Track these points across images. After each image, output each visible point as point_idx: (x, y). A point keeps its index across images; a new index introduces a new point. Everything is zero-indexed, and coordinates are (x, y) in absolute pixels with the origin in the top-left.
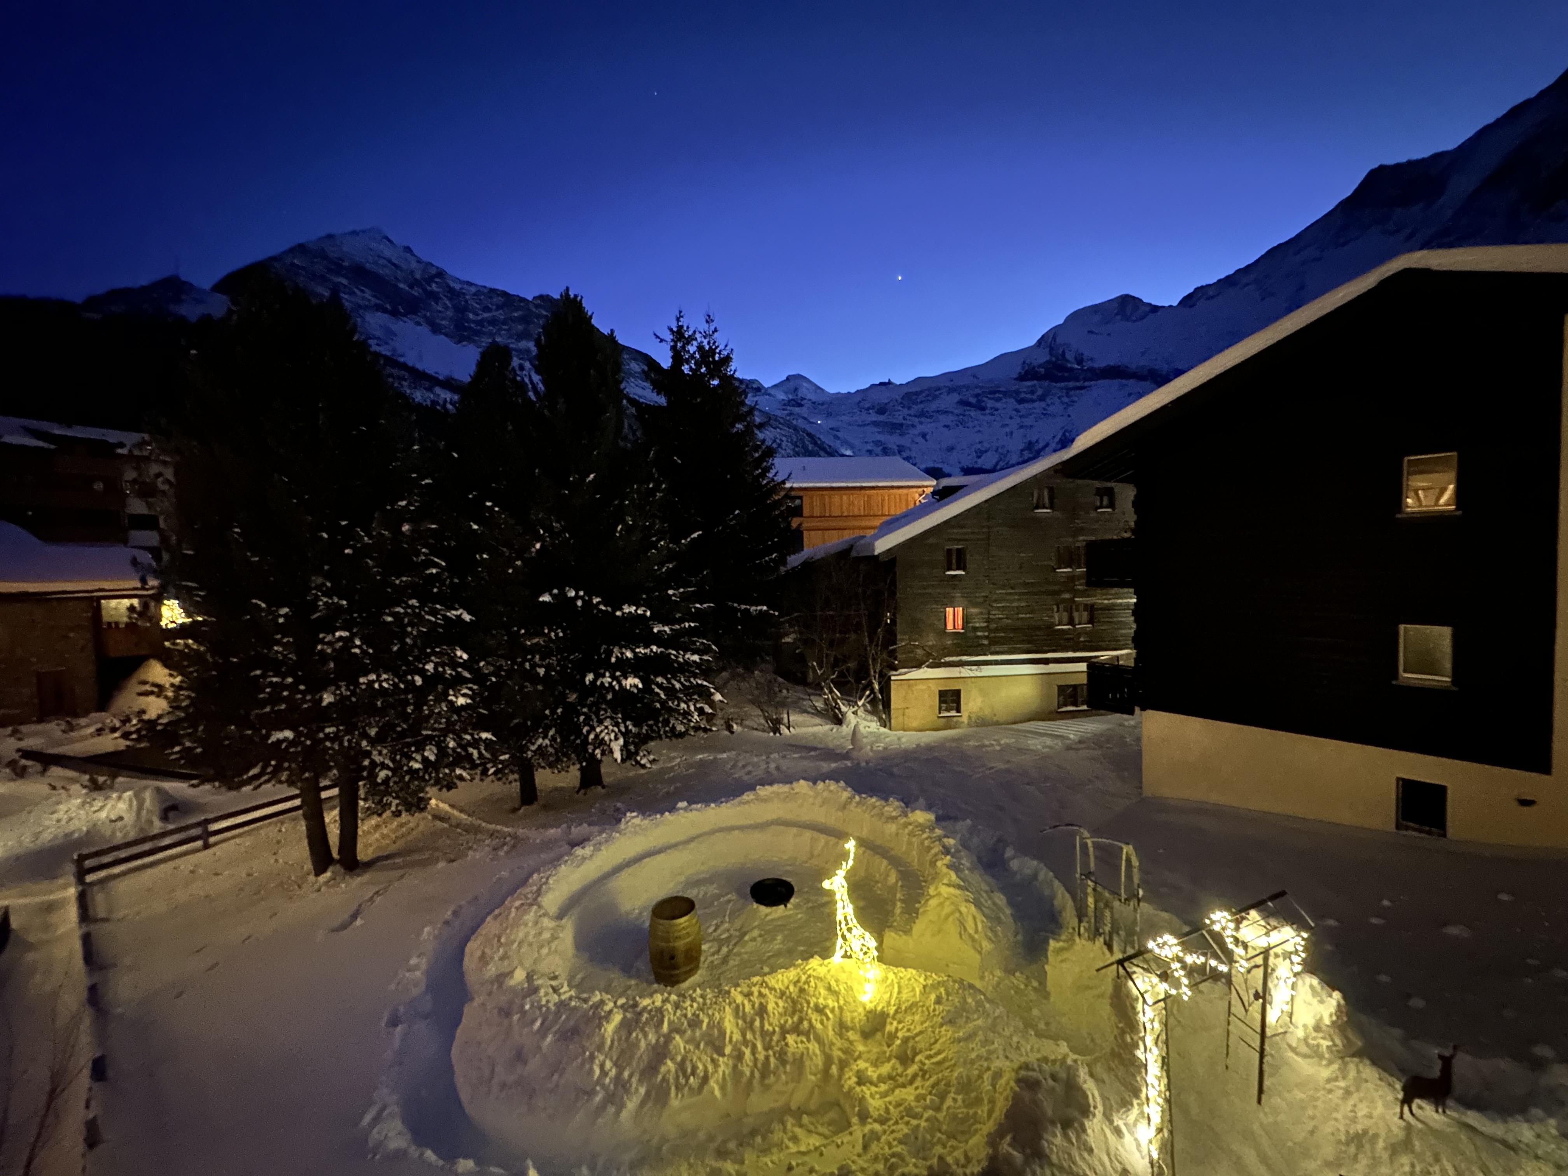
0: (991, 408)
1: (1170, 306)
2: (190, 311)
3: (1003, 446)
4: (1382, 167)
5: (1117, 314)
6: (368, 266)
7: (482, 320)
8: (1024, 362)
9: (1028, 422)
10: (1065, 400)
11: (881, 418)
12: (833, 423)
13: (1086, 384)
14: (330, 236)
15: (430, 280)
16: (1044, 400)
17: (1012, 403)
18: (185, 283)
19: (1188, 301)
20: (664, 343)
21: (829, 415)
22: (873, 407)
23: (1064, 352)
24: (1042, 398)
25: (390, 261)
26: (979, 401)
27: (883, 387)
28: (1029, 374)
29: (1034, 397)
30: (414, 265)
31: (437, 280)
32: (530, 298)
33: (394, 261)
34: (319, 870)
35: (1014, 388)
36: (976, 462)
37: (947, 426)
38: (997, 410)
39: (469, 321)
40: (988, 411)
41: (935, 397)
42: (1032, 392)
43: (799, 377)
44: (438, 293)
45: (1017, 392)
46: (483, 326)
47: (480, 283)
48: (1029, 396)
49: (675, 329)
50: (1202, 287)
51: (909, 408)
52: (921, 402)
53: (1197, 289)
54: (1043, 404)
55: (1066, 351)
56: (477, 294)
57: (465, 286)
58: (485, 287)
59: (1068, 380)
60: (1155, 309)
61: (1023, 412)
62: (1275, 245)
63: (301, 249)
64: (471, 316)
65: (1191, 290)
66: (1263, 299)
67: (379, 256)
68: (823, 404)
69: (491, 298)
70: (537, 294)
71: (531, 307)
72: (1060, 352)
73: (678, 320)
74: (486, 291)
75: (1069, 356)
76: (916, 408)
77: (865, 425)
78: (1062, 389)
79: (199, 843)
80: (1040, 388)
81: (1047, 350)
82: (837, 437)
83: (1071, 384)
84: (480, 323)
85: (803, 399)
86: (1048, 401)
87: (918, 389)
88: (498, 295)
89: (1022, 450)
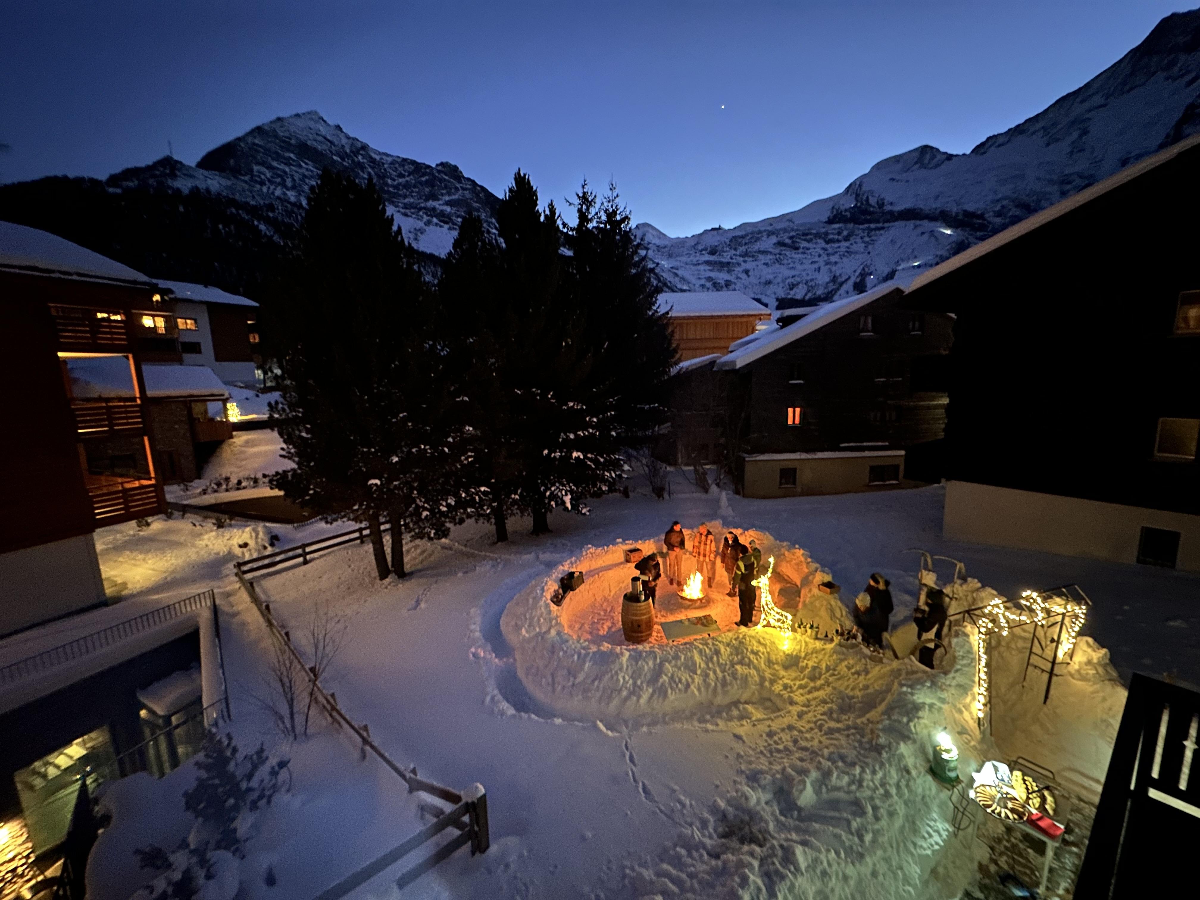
0: (803, 248)
1: (964, 155)
2: (183, 185)
3: (812, 280)
4: (1174, 15)
5: (916, 163)
6: (309, 143)
7: (399, 184)
8: (833, 208)
9: (833, 259)
10: (867, 239)
11: (712, 258)
12: (673, 263)
13: (886, 225)
14: (279, 119)
15: (356, 152)
16: (849, 240)
17: (821, 243)
18: (177, 162)
19: (979, 149)
20: (572, 206)
21: (670, 256)
22: (706, 249)
23: (867, 198)
24: (846, 239)
25: (325, 138)
26: (793, 242)
27: (715, 232)
28: (836, 217)
29: (840, 238)
30: (344, 141)
31: (361, 152)
32: (434, 166)
33: (329, 137)
34: (383, 575)
35: (824, 230)
36: (789, 294)
37: (766, 264)
38: (808, 249)
39: (387, 185)
40: (801, 250)
41: (757, 240)
42: (839, 234)
43: (646, 225)
44: (363, 163)
45: (826, 234)
46: (399, 189)
47: (394, 153)
48: (836, 237)
49: (581, 195)
50: (994, 136)
51: (735, 249)
52: (746, 244)
53: (989, 139)
54: (847, 244)
55: (870, 197)
56: (392, 163)
57: (384, 157)
58: (399, 157)
59: (869, 222)
60: (950, 157)
61: (830, 251)
62: (1064, 94)
63: (258, 130)
64: (389, 181)
65: (984, 139)
66: (1048, 145)
67: (317, 134)
68: (665, 247)
69: (404, 166)
70: (439, 162)
71: (435, 171)
72: (864, 198)
73: (583, 187)
74: (399, 160)
75: (873, 201)
76: (742, 249)
77: (699, 264)
78: (863, 230)
79: (301, 559)
80: (847, 228)
81: (854, 196)
82: (676, 275)
83: (873, 226)
84: (396, 187)
85: (649, 243)
86: (852, 241)
87: (743, 233)
88: (409, 163)
89: (828, 283)
